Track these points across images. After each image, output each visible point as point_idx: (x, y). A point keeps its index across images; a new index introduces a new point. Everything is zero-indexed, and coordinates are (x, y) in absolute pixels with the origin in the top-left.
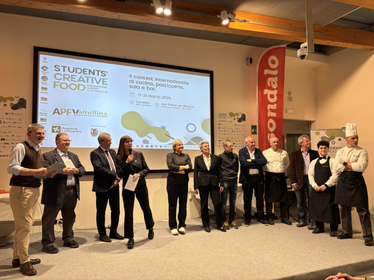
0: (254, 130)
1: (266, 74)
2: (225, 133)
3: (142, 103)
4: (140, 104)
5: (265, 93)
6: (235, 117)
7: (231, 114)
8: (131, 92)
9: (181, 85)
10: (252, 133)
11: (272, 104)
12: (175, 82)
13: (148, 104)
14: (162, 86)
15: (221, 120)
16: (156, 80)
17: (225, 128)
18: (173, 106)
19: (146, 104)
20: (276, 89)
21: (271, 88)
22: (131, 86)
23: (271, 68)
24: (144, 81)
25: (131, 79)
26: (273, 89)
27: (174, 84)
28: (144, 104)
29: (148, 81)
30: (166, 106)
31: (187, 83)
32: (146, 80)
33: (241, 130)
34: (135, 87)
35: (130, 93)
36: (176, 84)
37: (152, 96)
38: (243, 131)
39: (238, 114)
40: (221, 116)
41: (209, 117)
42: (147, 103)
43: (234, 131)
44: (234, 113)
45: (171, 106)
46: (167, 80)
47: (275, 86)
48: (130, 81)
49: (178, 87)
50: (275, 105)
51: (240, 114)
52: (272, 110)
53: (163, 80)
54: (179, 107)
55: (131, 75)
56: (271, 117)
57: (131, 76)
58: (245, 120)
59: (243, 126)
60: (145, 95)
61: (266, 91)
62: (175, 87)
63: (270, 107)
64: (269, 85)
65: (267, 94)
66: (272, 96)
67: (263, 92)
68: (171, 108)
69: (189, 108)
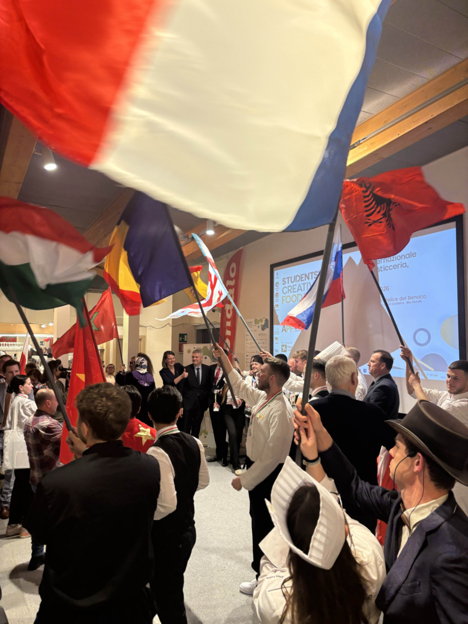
45: (390, 302)
69: (417, 300)
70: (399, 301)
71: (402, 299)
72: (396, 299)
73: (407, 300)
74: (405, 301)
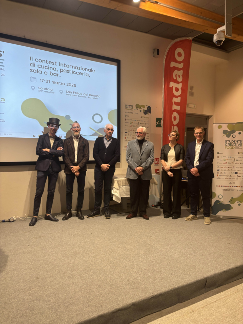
0: (159, 123)
1: (172, 67)
2: (131, 125)
3: (45, 89)
4: (42, 91)
5: (171, 86)
6: (141, 109)
7: (138, 106)
8: (33, 77)
9: (87, 72)
10: (157, 126)
11: (177, 97)
12: (80, 69)
13: (51, 91)
14: (66, 72)
15: (127, 111)
16: (60, 65)
17: (131, 120)
18: (79, 95)
19: (49, 91)
20: (181, 82)
21: (176, 81)
22: (32, 70)
23: (177, 60)
24: (47, 65)
25: (31, 62)
26: (178, 83)
27: (79, 71)
28: (47, 90)
29: (51, 66)
30: (71, 94)
31: (93, 71)
32: (49, 64)
33: (146, 123)
34: (37, 71)
35: (31, 78)
36: (82, 71)
37: (55, 83)
38: (148, 123)
39: (143, 106)
40: (127, 107)
41: (115, 108)
42: (50, 89)
43: (140, 124)
44: (140, 105)
45: (76, 95)
46: (72, 66)
47: (180, 80)
48: (31, 64)
49: (84, 74)
50: (179, 98)
51: (146, 106)
52: (176, 104)
53: (68, 66)
54: (85, 96)
55: (32, 57)
56: (175, 110)
57: (31, 59)
58: (150, 112)
59: (149, 118)
60: (48, 81)
61: (172, 84)
62: (80, 74)
63: (175, 100)
64: (175, 78)
65: (173, 87)
66: (177, 90)
67: (168, 85)
68: (76, 96)
69: (96, 97)
70: (83, 95)
71: (85, 94)
72: (81, 94)
73: (89, 96)
74: (87, 96)
